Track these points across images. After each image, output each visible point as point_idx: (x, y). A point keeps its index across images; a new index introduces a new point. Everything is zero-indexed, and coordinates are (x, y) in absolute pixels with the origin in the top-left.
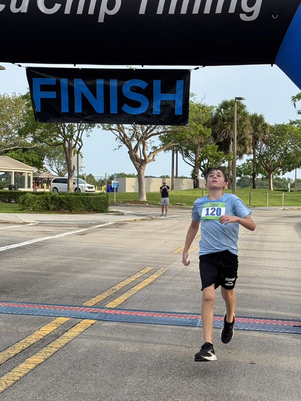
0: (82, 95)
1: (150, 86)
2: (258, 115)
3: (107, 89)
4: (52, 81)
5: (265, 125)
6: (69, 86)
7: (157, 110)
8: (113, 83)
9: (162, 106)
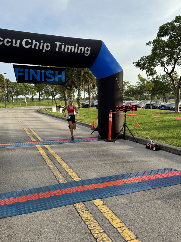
0: (33, 75)
1: (55, 73)
2: (8, 79)
3: (41, 73)
4: (22, 70)
5: (10, 82)
6: (28, 71)
7: (57, 80)
8: (43, 71)
9: (58, 79)
